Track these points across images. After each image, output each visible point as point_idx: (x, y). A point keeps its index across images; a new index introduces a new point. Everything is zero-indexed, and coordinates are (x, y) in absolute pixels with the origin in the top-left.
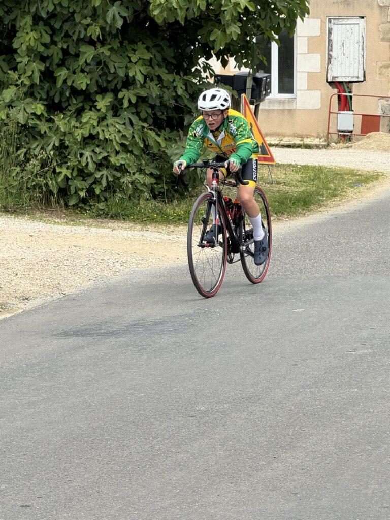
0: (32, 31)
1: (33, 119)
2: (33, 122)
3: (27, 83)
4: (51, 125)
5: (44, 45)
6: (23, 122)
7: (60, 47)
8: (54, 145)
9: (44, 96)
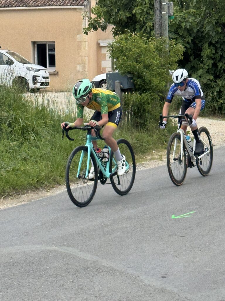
0: (208, 49)
1: (209, 81)
2: (209, 83)
3: (207, 68)
4: (216, 83)
5: (213, 54)
6: (205, 83)
7: (219, 54)
8: (217, 91)
9: (213, 73)
